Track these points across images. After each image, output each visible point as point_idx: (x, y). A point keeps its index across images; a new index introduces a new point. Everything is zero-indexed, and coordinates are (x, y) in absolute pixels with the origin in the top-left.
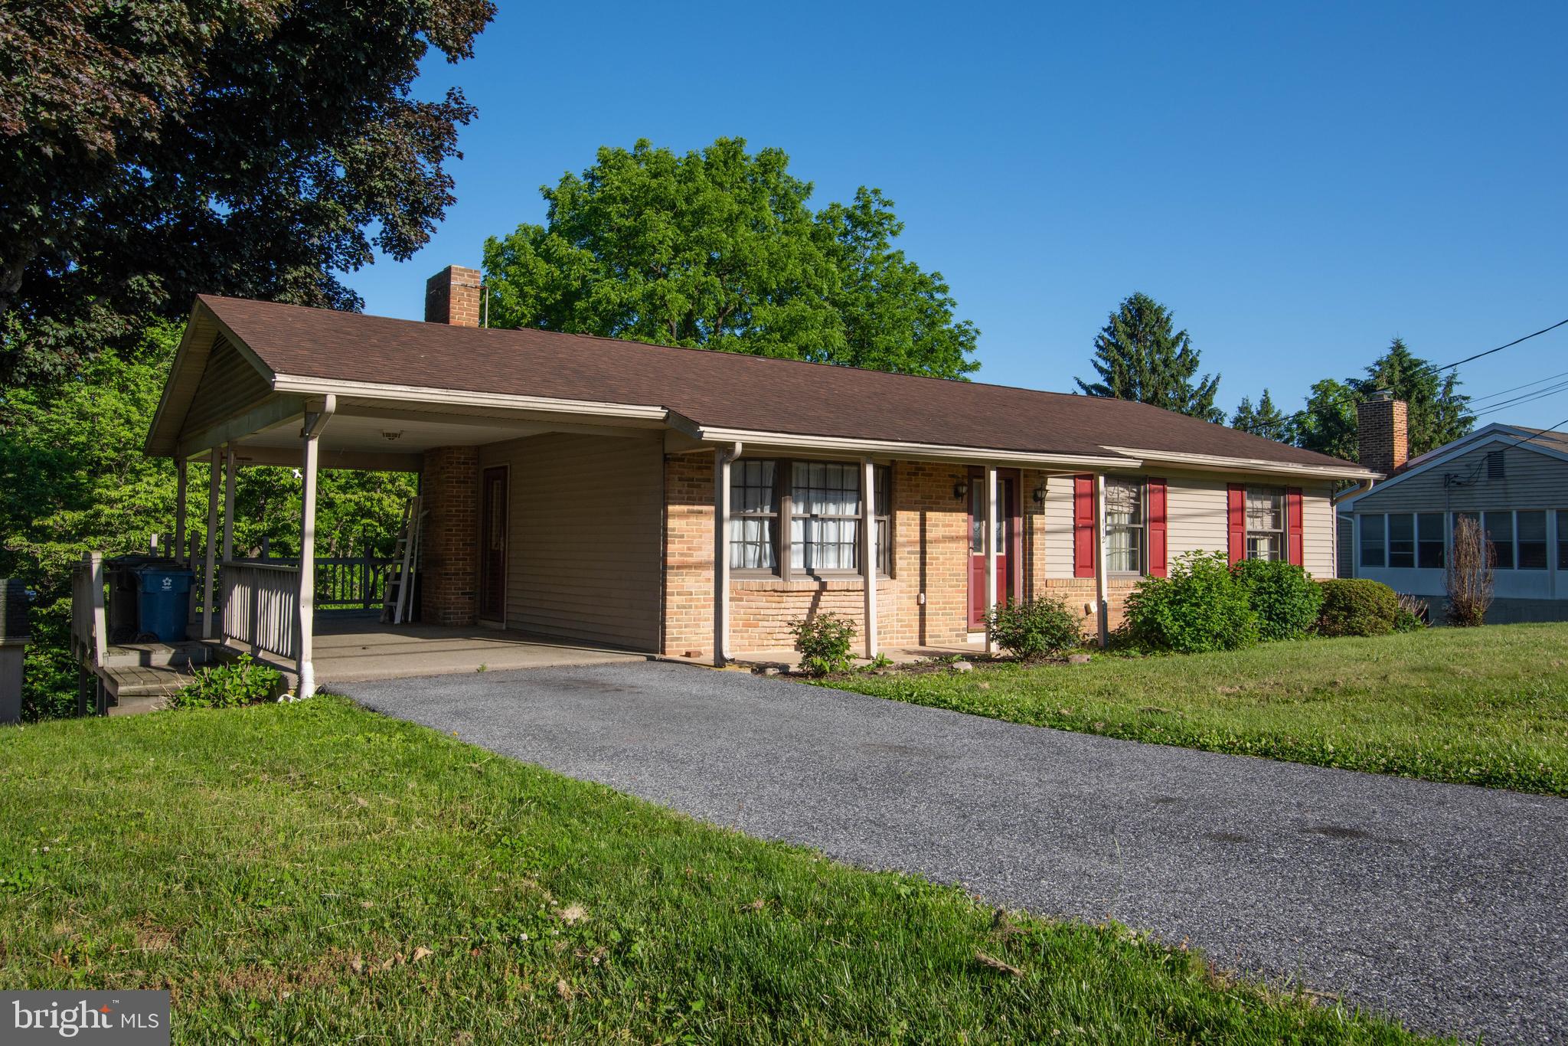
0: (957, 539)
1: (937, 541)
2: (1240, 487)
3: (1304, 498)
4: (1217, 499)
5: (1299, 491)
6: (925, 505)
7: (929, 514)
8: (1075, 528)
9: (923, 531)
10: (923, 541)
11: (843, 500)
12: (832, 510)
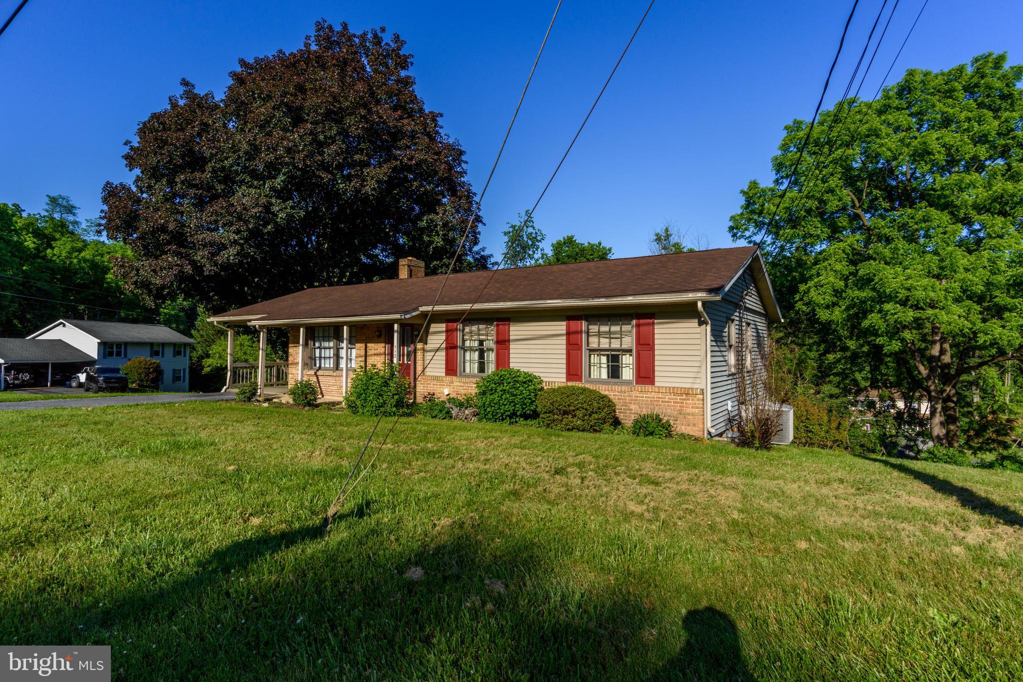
0: (379, 354)
1: (371, 355)
2: (578, 318)
3: (656, 321)
4: (561, 327)
5: (652, 316)
6: (366, 341)
7: (369, 345)
8: (446, 348)
9: (366, 352)
10: (366, 356)
11: (329, 341)
12: (326, 344)
